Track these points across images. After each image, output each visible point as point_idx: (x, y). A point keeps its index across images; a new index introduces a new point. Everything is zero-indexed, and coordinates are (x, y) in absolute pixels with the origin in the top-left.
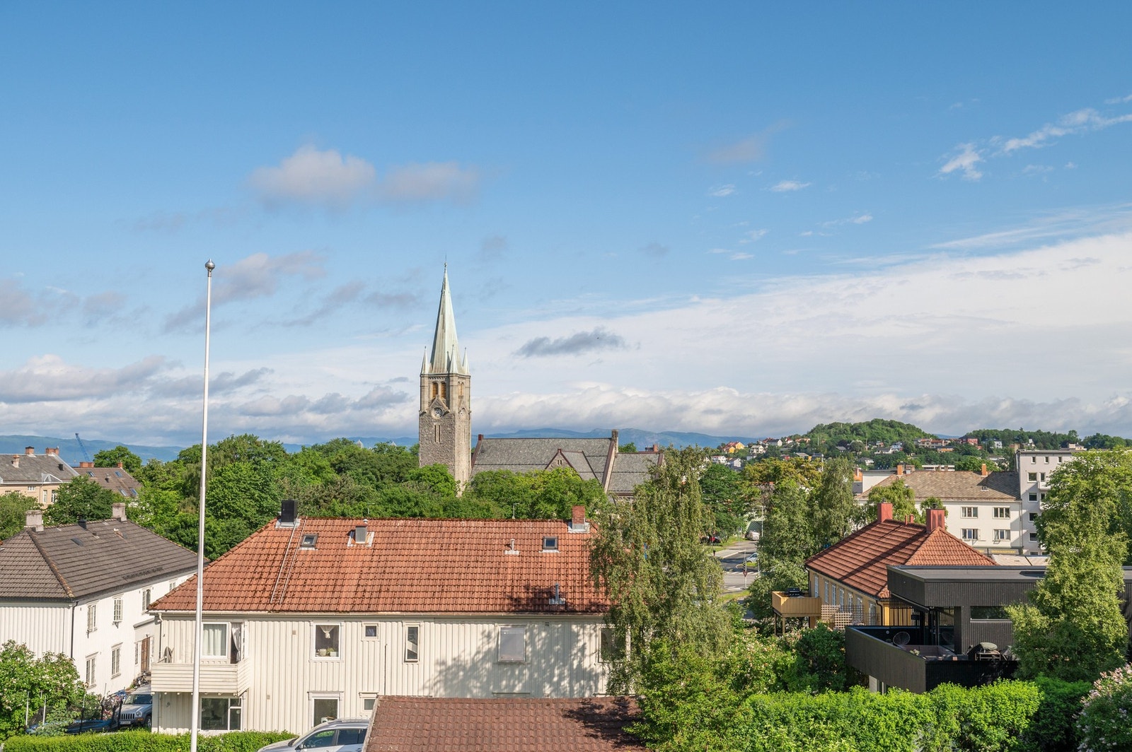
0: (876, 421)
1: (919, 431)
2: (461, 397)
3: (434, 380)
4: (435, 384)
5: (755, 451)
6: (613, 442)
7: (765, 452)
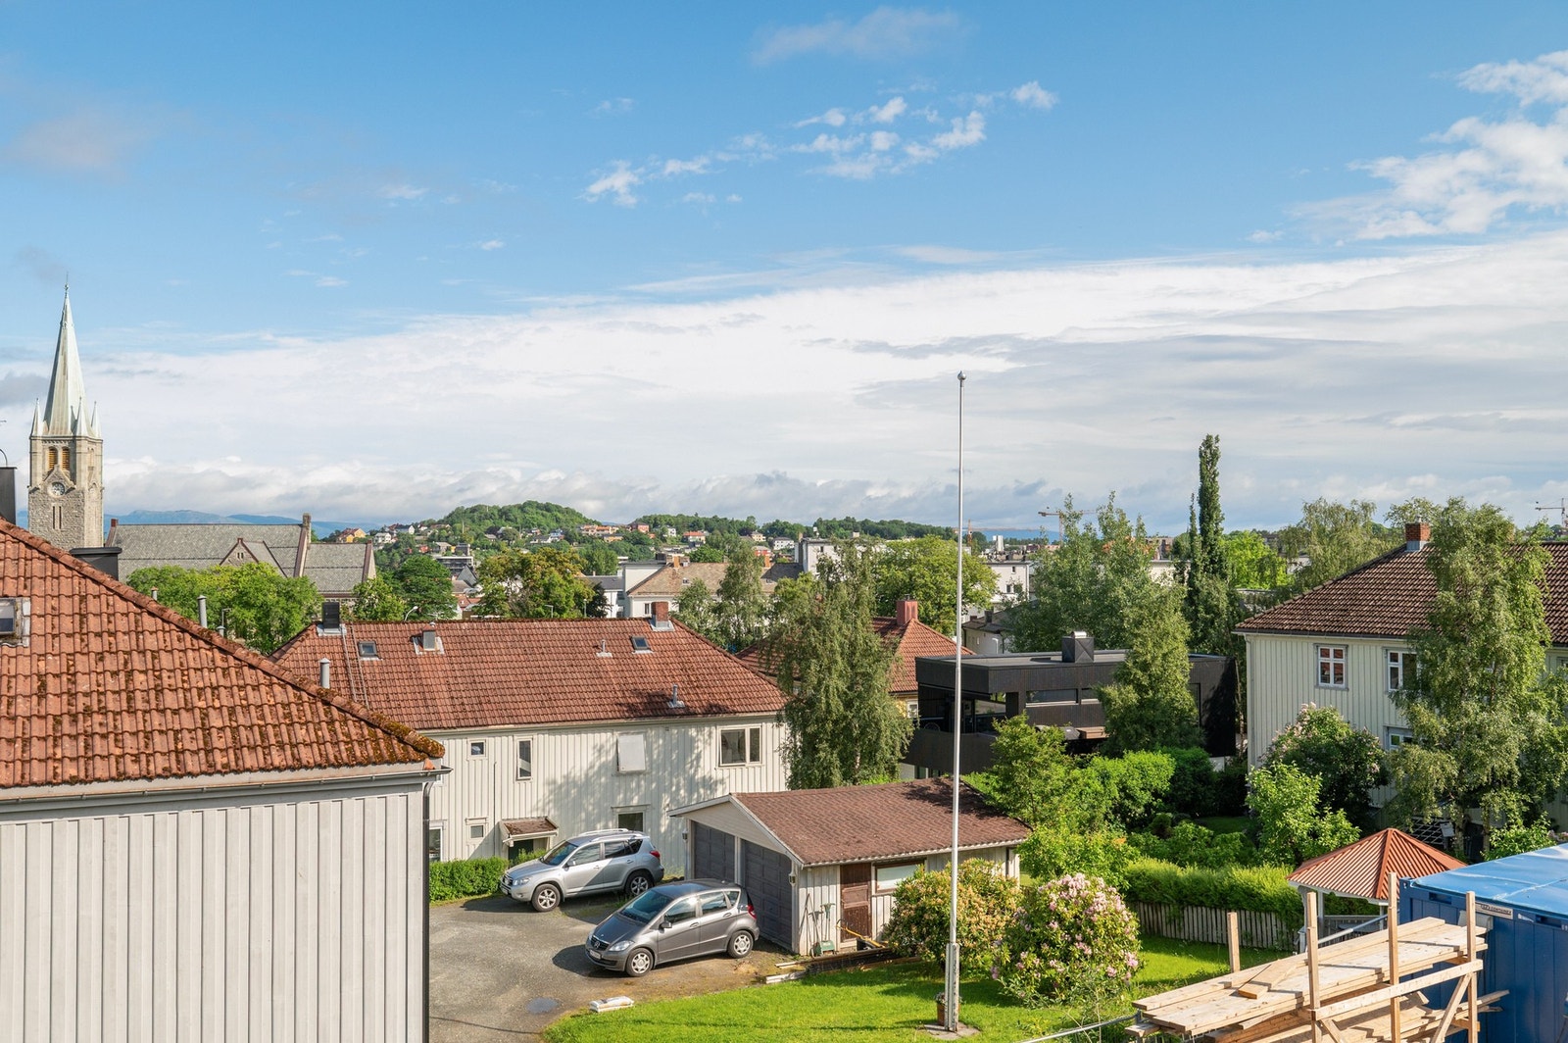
0: (529, 504)
1: (579, 515)
2: (91, 468)
3: (51, 444)
4: (53, 450)
5: (380, 541)
6: (304, 529)
7: (394, 541)
